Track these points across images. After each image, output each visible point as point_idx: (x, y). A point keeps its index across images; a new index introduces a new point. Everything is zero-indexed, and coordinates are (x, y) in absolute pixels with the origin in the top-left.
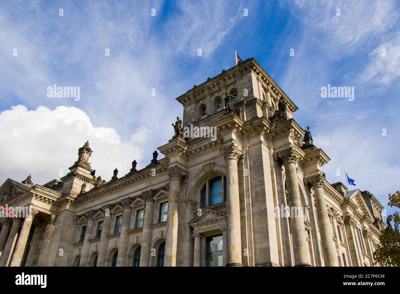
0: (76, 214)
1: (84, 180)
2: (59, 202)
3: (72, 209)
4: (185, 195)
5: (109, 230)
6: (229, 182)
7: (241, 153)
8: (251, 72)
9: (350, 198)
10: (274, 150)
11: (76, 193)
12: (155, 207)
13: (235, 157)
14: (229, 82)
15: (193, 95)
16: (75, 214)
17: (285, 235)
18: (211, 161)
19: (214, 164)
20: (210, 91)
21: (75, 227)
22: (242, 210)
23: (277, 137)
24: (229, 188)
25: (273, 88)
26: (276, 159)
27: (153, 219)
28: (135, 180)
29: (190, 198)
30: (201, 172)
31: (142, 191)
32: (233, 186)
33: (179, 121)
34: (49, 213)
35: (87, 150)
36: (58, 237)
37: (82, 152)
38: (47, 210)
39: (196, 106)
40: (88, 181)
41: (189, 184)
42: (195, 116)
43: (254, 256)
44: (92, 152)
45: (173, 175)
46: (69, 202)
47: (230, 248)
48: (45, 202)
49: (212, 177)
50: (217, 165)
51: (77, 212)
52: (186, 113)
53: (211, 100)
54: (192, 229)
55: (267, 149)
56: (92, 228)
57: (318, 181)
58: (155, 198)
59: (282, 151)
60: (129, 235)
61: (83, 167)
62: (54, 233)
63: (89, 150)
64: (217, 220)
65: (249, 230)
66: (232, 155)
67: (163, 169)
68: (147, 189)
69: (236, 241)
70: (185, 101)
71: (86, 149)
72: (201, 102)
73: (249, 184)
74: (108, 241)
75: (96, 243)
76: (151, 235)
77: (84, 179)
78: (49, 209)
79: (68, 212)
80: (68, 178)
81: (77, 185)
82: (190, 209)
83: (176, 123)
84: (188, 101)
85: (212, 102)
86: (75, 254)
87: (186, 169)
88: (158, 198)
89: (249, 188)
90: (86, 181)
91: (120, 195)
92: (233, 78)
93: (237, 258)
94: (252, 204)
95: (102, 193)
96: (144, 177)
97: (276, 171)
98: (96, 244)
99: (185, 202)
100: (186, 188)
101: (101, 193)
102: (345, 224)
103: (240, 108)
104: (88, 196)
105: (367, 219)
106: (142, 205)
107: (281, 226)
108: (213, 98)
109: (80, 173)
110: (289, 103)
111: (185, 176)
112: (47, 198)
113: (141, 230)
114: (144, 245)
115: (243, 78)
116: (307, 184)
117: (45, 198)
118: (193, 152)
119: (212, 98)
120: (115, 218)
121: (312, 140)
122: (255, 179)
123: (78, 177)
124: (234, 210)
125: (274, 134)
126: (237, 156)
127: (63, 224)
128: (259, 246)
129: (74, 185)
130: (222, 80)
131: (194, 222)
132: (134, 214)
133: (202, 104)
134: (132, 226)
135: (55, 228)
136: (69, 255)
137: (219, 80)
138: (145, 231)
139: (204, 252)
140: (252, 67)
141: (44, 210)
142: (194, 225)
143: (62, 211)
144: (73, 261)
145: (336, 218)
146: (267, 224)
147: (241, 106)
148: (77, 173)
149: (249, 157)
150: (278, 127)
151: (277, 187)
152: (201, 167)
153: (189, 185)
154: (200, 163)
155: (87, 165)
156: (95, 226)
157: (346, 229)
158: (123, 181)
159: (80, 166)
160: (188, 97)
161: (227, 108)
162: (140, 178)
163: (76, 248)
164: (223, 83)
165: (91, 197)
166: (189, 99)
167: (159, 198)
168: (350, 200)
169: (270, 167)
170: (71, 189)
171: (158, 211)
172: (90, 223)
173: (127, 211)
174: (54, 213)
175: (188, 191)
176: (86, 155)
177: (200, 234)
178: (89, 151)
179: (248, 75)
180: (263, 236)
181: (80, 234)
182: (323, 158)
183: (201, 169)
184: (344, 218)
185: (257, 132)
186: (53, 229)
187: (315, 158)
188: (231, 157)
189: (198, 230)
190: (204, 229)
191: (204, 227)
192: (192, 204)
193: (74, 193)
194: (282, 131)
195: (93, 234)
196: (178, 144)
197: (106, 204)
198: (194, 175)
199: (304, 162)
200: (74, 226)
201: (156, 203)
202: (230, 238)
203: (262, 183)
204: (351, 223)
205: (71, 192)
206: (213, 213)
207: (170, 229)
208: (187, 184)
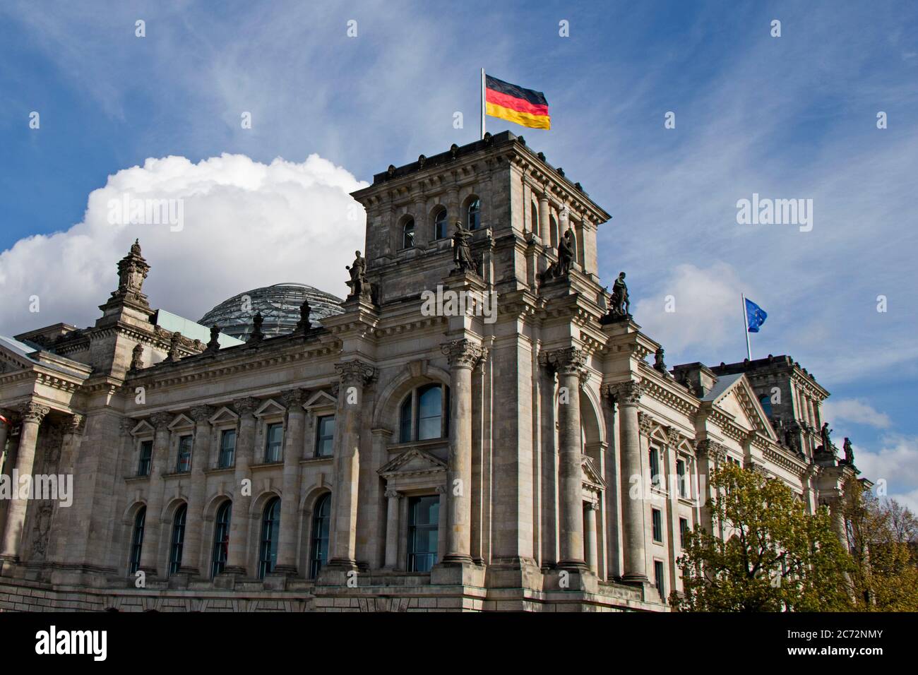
0: (127, 414)
1: (138, 338)
2: (88, 388)
3: (118, 404)
4: (371, 416)
5: (208, 457)
6: (455, 413)
7: (479, 355)
8: (509, 168)
9: (714, 403)
10: (541, 346)
11: (122, 367)
12: (307, 423)
13: (468, 365)
14: (464, 179)
15: (388, 193)
16: (124, 413)
17: (548, 508)
18: (422, 356)
19: (429, 362)
20: (423, 192)
21: (126, 443)
22: (475, 461)
23: (548, 320)
24: (455, 423)
25: (556, 188)
26: (544, 365)
27: (303, 448)
28: (264, 363)
29: (381, 421)
30: (402, 373)
31: (279, 387)
32: (463, 420)
33: (360, 261)
34: (69, 411)
35: (138, 266)
36: (91, 462)
37: (128, 269)
38: (64, 404)
39: (393, 219)
40: (145, 338)
41: (379, 393)
42: (392, 243)
43: (490, 544)
44: (149, 267)
45: (350, 379)
46: (110, 390)
47: (452, 529)
48: (59, 388)
49: (423, 383)
50: (434, 366)
51: (130, 410)
52: (372, 229)
53: (424, 211)
54: (383, 482)
55: (529, 345)
56: (167, 449)
57: (628, 393)
58: (307, 406)
59: (555, 350)
60: (252, 473)
61: (133, 308)
62: (83, 453)
63: (142, 265)
64: (430, 472)
65: (486, 498)
66: (463, 359)
67: (325, 351)
68: (291, 386)
69: (463, 518)
70: (370, 202)
71: (137, 262)
72: (405, 210)
73: (490, 414)
74: (206, 479)
75: (178, 481)
76: (300, 479)
77: (137, 335)
78: (68, 402)
79: (111, 411)
80: (103, 332)
81: (123, 350)
82: (381, 443)
83: (355, 265)
84: (377, 203)
85: (428, 217)
86: (129, 500)
87: (373, 363)
88: (313, 407)
89: (490, 422)
90: (142, 339)
91: (229, 389)
92: (473, 172)
93: (462, 546)
94: (494, 450)
95: (189, 378)
96: (284, 359)
97: (541, 388)
98: (180, 483)
99: (372, 429)
100: (374, 401)
101: (186, 378)
102: (697, 456)
103: (482, 254)
104: (156, 381)
105: (757, 438)
106: (278, 416)
107: (542, 491)
108: (430, 208)
109: (129, 321)
110: (590, 210)
111: (371, 377)
112: (65, 381)
113: (279, 465)
114: (287, 499)
115: (494, 178)
116: (606, 396)
117: (60, 381)
118: (388, 331)
119: (427, 206)
120: (219, 434)
121: (628, 303)
122: (503, 404)
123: (125, 333)
124: (461, 465)
125: (543, 316)
126: (471, 360)
127: (103, 436)
128: (500, 526)
129: (118, 350)
130: (449, 174)
131: (389, 470)
132: (261, 431)
133: (405, 215)
134: (259, 456)
135: (82, 443)
136: (118, 501)
137: (443, 171)
138: (289, 470)
139: (405, 524)
140: (512, 157)
141: (57, 405)
142: (388, 476)
143: (96, 408)
144: (126, 512)
145: (676, 447)
146: (517, 490)
147: (485, 249)
148: (123, 325)
149: (494, 360)
150: (552, 304)
151: (542, 418)
152: (402, 364)
153: (379, 396)
154: (401, 355)
155: (141, 300)
156: (174, 446)
157: (697, 466)
158: (237, 361)
159: (127, 306)
160: (377, 195)
161: (458, 258)
162: (276, 361)
163: (132, 487)
164: (451, 178)
165: (163, 383)
166: (379, 198)
167: (316, 406)
168: (713, 407)
169: (532, 380)
170: (112, 358)
171: (313, 432)
172: (161, 438)
173: (246, 423)
174: (78, 411)
175: (377, 406)
176: (136, 277)
177: (399, 492)
178: (143, 267)
179: (504, 172)
180: (509, 510)
181: (138, 457)
182: (642, 347)
183: (402, 369)
184: (696, 444)
185: (513, 313)
186: (79, 445)
187: (626, 347)
188: (461, 364)
189: (395, 485)
190: (406, 484)
191: (407, 481)
192: (385, 434)
193: (120, 369)
194: (560, 312)
195: (169, 461)
196: (361, 319)
197: (197, 402)
198: (388, 378)
199: (606, 352)
200: (123, 439)
201: (309, 415)
202: (452, 513)
203: (514, 415)
204: (710, 455)
205: (113, 367)
206: (425, 457)
207: (344, 483)
208: (375, 392)
